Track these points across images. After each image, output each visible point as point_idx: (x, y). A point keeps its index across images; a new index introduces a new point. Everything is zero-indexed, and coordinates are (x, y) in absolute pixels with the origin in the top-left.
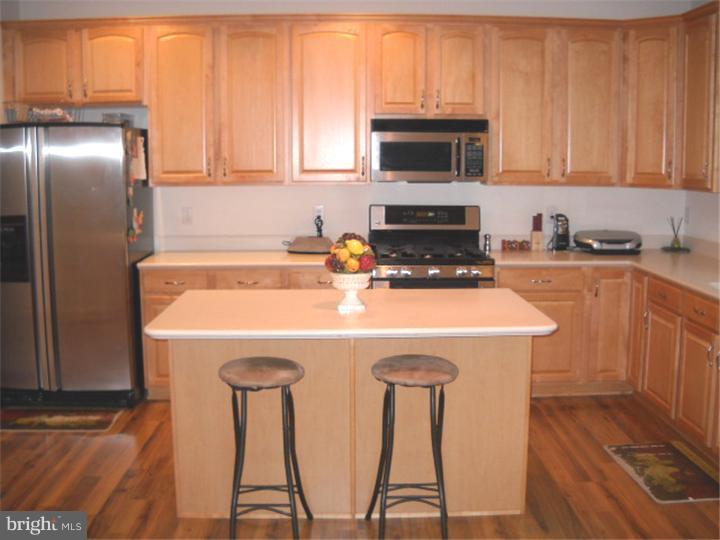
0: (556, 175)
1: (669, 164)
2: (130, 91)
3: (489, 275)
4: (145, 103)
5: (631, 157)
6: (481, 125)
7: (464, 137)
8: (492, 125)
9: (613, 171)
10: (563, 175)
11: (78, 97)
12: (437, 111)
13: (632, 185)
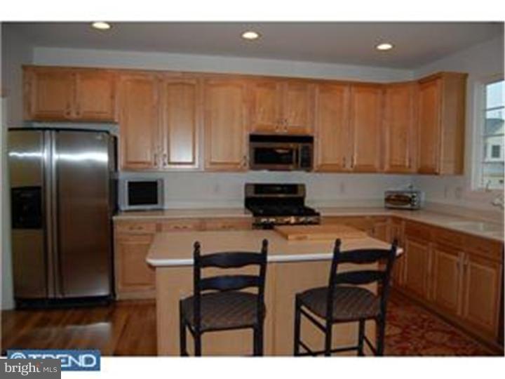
0: (348, 167)
1: (410, 161)
2: (106, 113)
3: (316, 221)
4: (116, 120)
5: (387, 157)
6: (310, 139)
7: (300, 146)
8: (315, 140)
9: (377, 164)
10: (352, 167)
11: (74, 115)
12: (286, 131)
13: (389, 172)
